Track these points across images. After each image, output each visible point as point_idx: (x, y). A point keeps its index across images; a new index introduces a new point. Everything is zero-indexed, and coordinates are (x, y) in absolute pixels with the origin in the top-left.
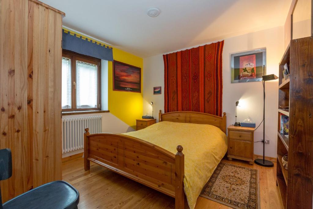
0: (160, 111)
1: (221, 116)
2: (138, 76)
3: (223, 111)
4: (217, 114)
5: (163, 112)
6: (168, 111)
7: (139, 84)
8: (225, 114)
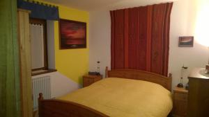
0: (107, 67)
1: (167, 76)
2: (83, 31)
3: (169, 72)
4: (163, 74)
5: (109, 69)
6: (114, 68)
7: (85, 39)
8: (170, 75)
